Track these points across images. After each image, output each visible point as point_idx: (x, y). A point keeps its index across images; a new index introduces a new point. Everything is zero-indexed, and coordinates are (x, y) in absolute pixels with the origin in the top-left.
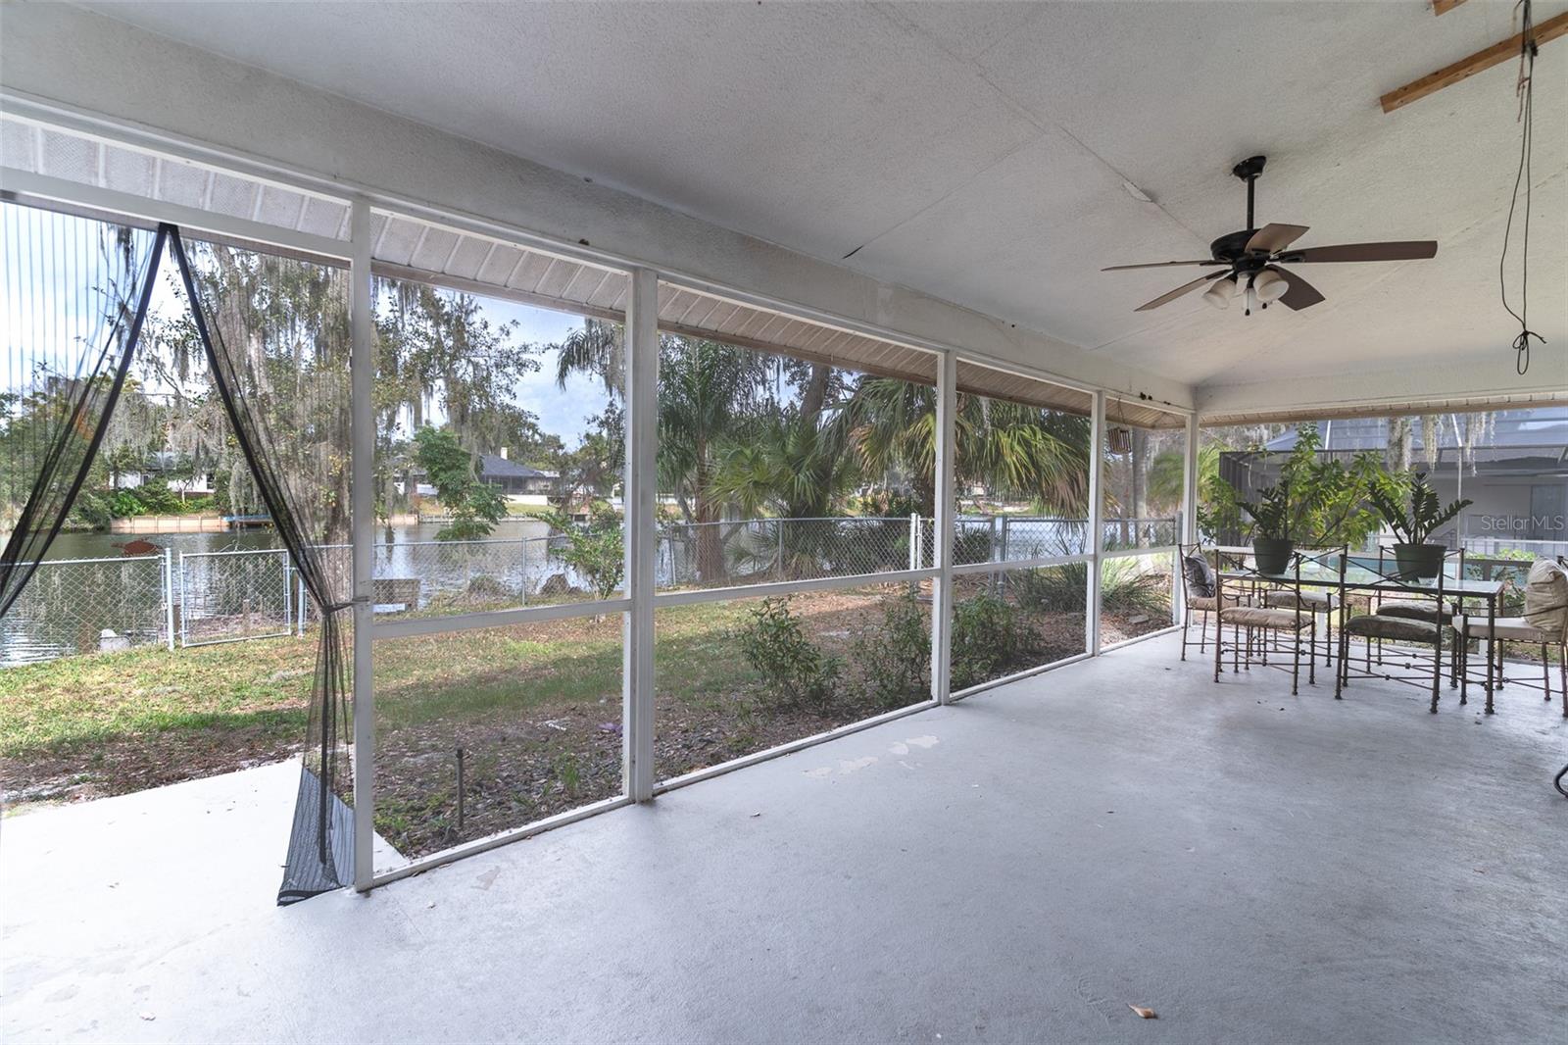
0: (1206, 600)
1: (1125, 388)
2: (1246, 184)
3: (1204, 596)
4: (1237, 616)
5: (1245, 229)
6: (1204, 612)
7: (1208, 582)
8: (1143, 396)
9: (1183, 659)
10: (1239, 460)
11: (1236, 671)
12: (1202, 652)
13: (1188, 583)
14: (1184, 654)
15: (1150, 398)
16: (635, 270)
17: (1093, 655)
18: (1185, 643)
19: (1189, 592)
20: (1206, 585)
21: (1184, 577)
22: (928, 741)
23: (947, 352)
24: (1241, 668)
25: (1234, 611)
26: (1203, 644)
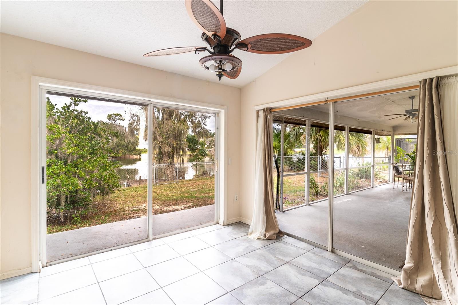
0: (399, 175)
1: (379, 129)
2: (411, 100)
3: (399, 174)
4: (407, 178)
5: (411, 109)
6: (398, 178)
7: (399, 171)
8: (383, 130)
9: (394, 188)
10: (400, 140)
11: (407, 190)
12: (398, 187)
13: (395, 172)
14: (394, 187)
15: (384, 130)
16: (308, 119)
17: (373, 187)
18: (394, 185)
19: (395, 174)
20: (399, 172)
21: (394, 170)
22: (350, 200)
23: (348, 126)
24: (408, 189)
25: (406, 177)
26: (398, 185)
